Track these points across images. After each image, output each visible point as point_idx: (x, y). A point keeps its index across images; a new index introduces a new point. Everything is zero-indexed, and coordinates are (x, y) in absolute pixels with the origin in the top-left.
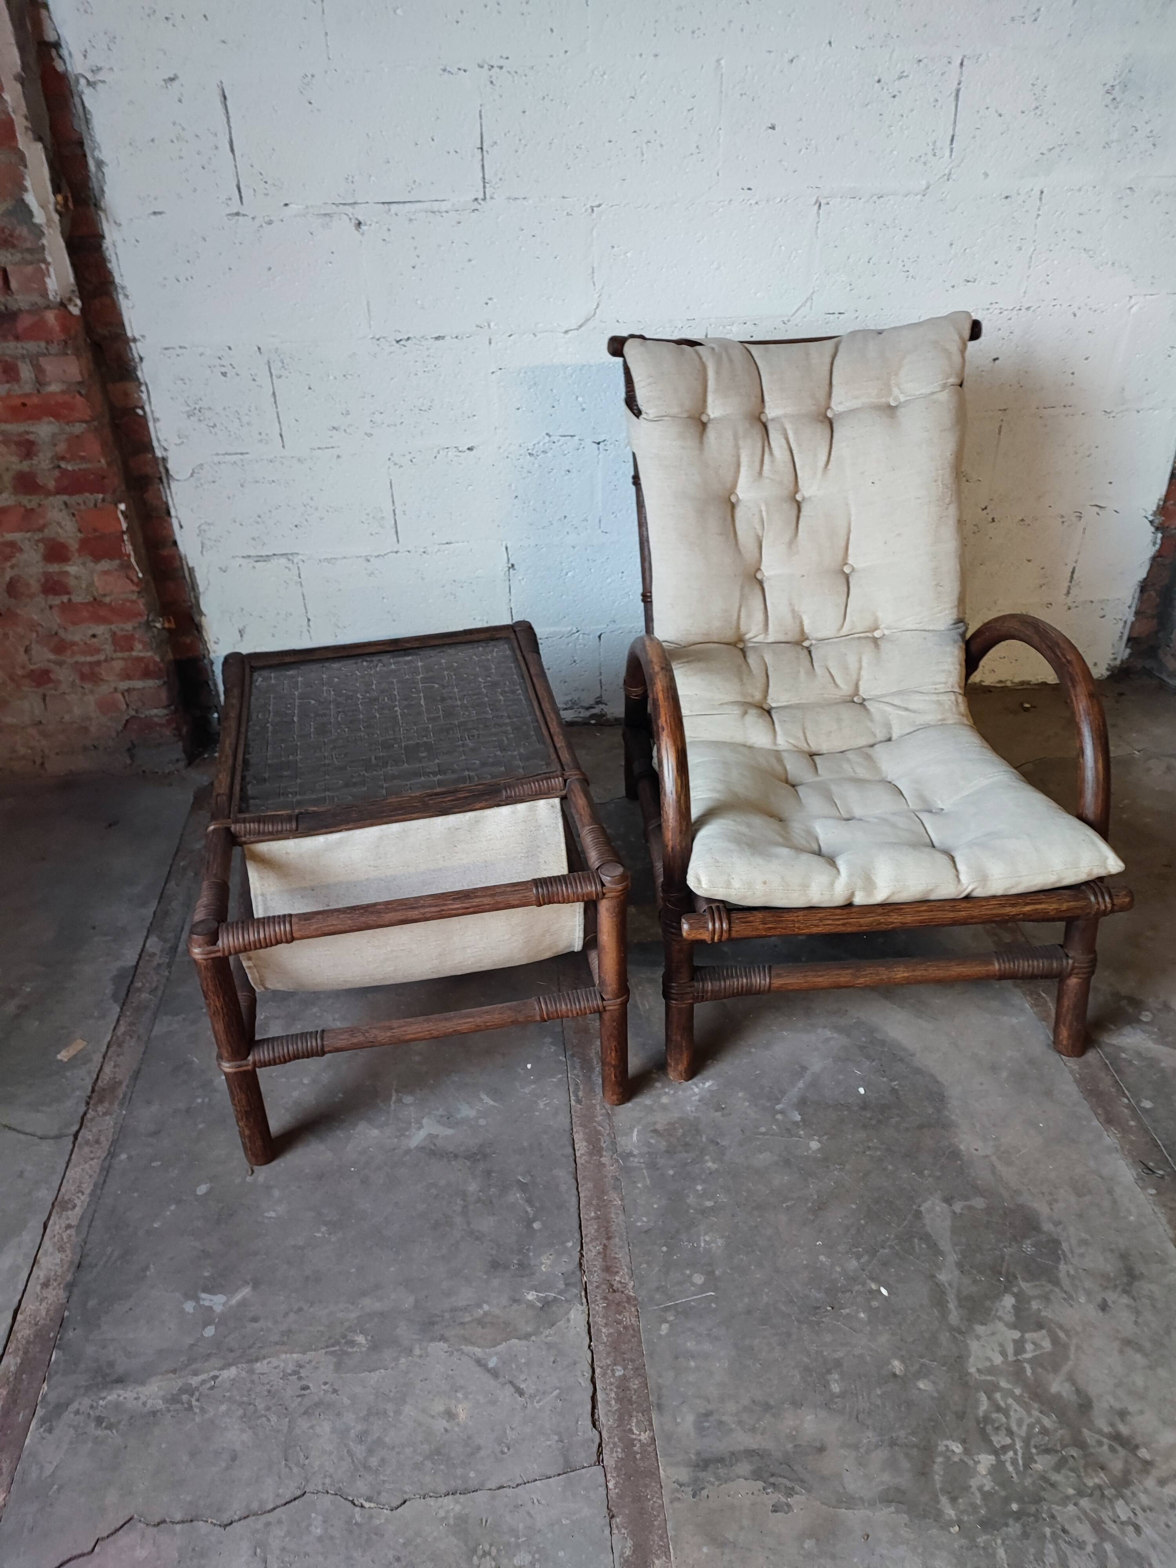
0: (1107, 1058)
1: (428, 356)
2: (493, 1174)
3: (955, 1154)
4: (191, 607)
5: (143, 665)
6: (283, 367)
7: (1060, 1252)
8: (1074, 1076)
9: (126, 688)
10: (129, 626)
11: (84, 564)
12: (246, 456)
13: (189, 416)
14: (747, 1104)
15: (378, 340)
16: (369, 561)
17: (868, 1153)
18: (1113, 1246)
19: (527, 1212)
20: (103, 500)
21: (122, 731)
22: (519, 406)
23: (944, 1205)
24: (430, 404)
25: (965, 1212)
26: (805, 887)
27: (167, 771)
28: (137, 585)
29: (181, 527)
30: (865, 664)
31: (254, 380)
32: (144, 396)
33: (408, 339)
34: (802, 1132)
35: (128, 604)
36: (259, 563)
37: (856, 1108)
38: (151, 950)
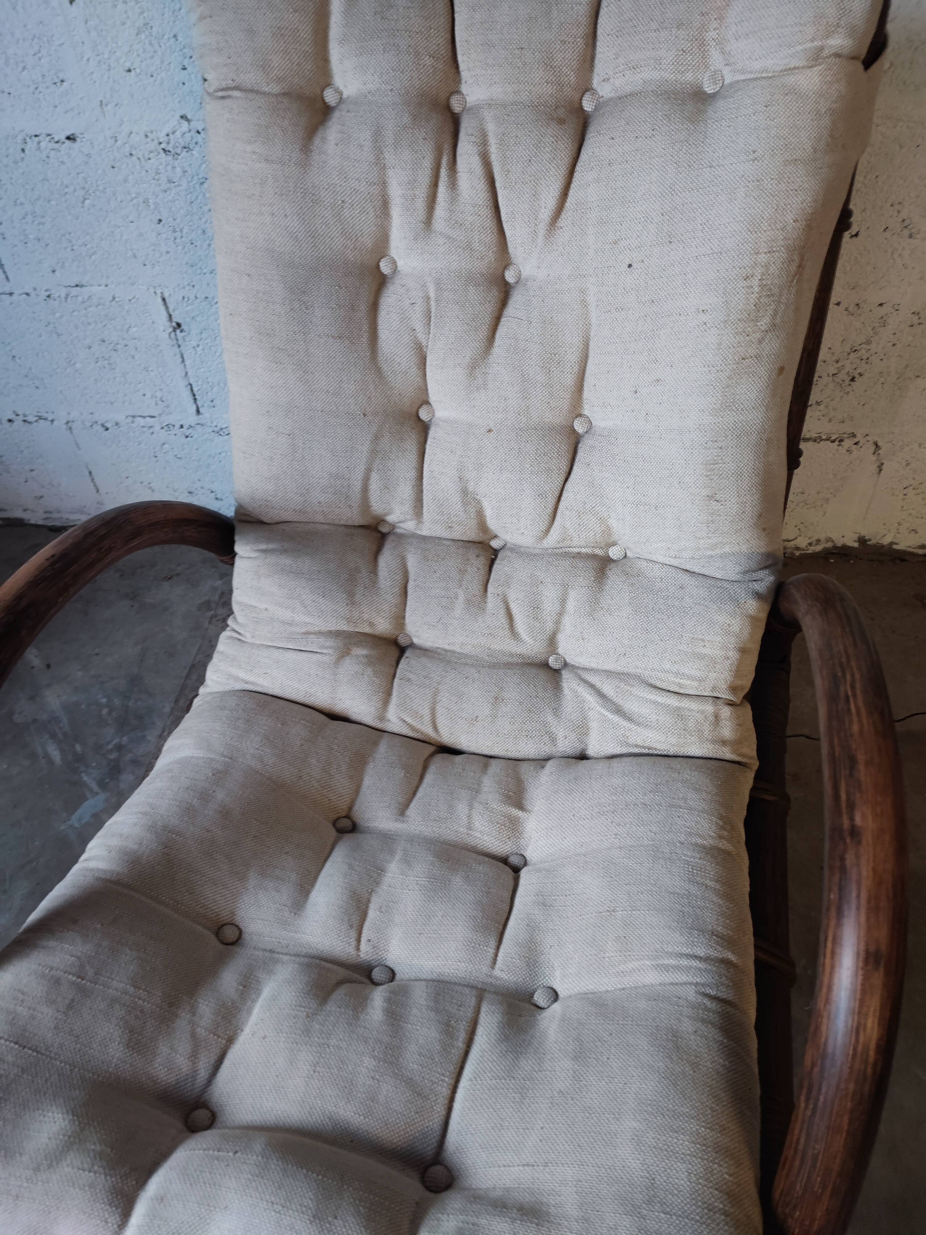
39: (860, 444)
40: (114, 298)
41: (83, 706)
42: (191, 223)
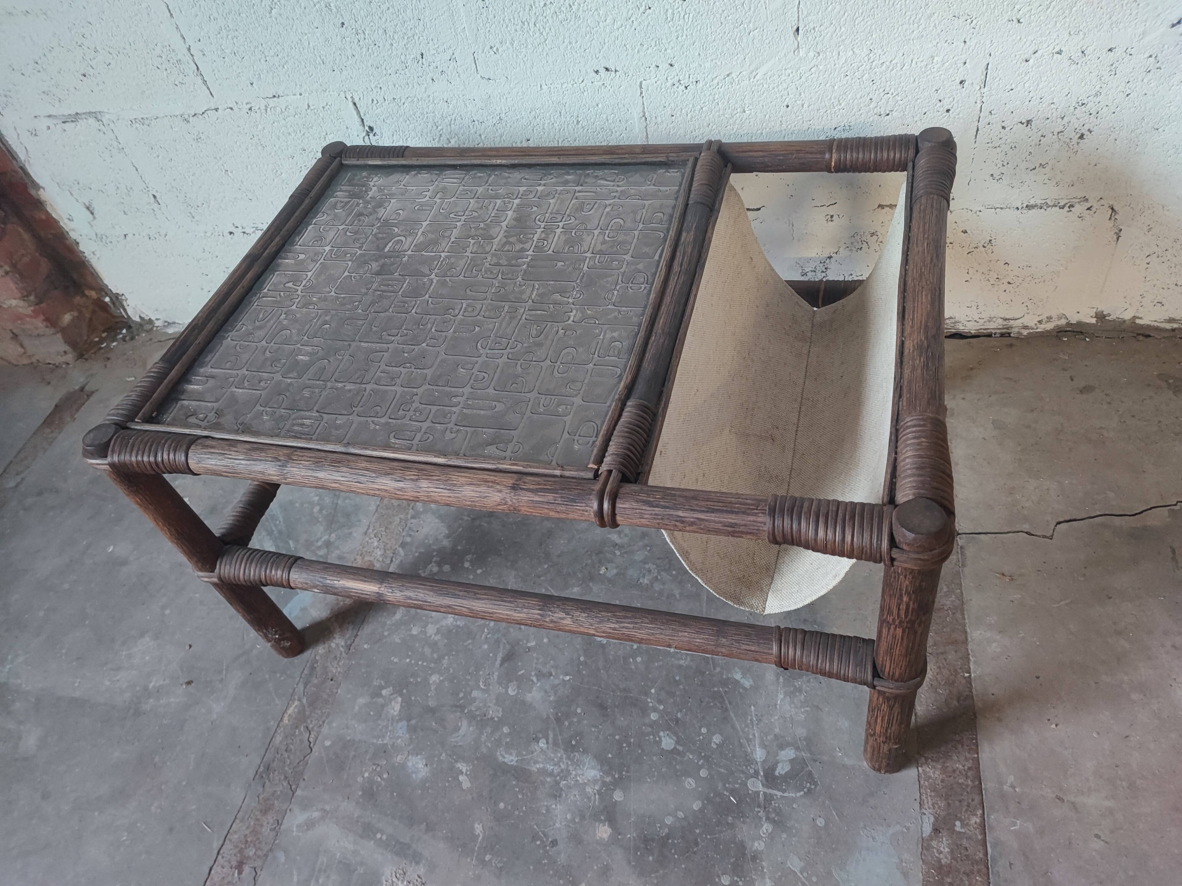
16: (187, 121)
27: (57, 363)
36: (67, 124)
39: (1094, 209)
40: (309, 106)
41: (297, 505)
42: (372, 24)
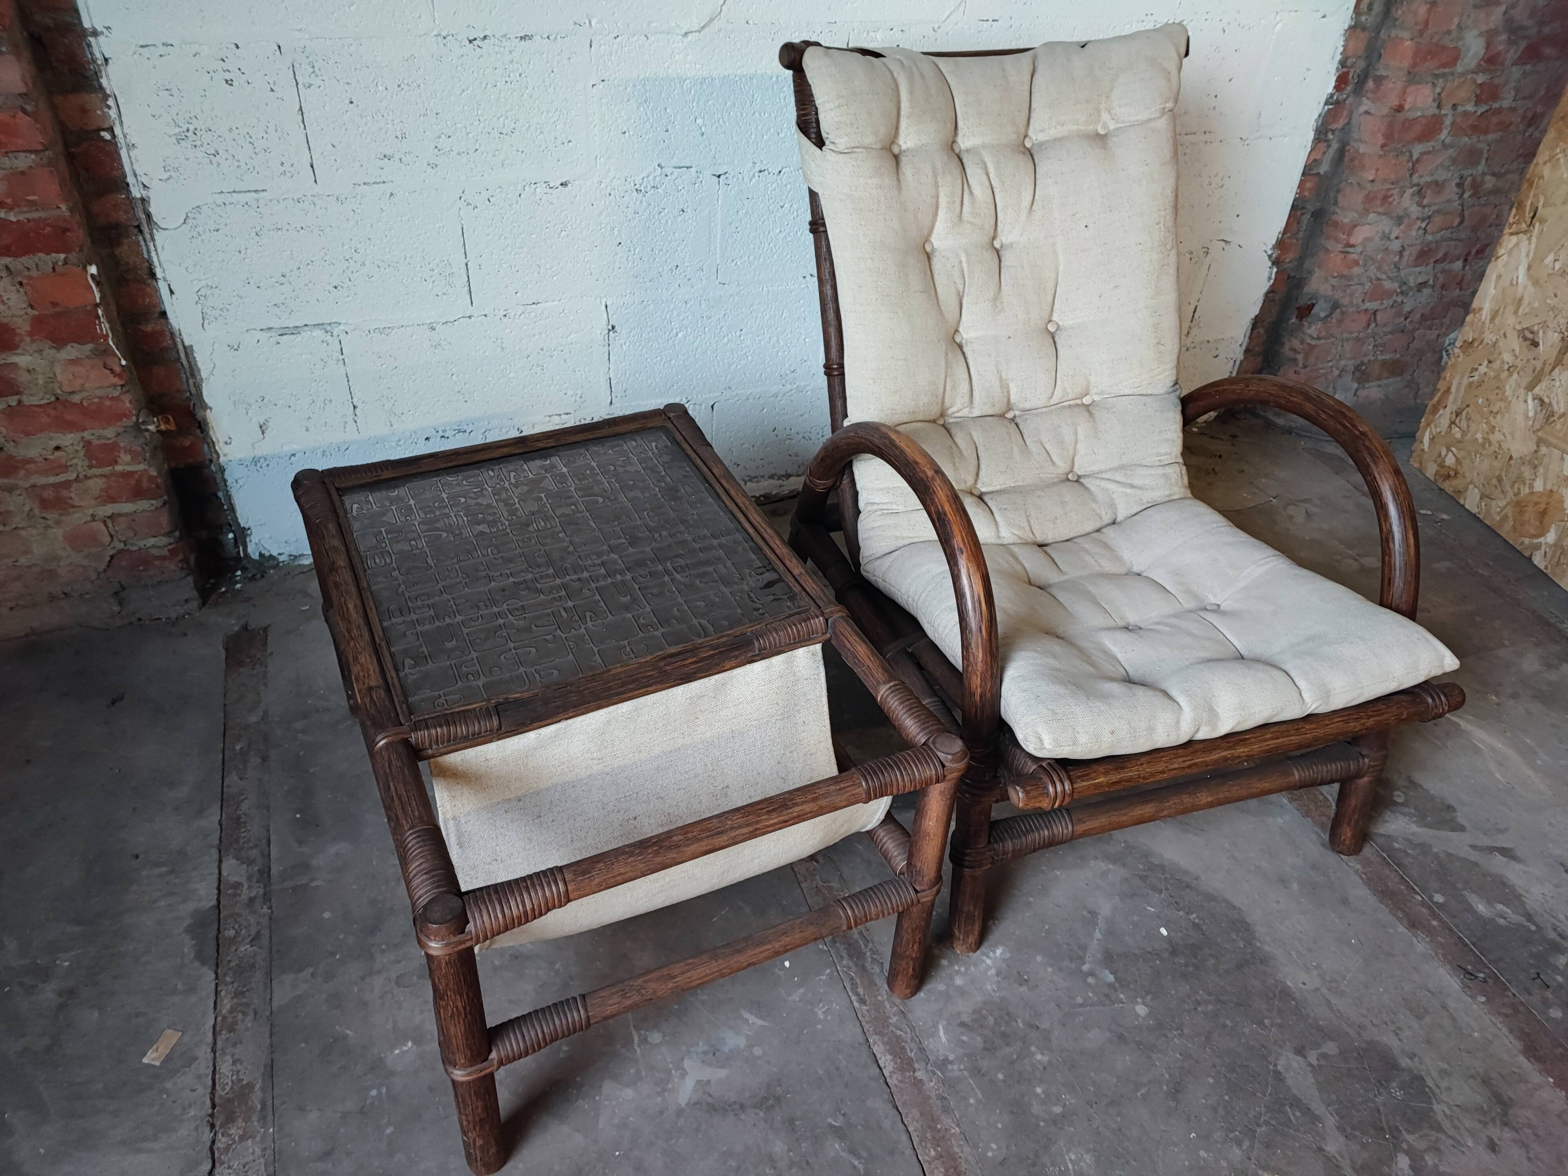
0: (1383, 851)
1: (512, 61)
2: (797, 1123)
3: (1286, 994)
4: (189, 399)
5: (132, 482)
6: (314, 72)
7: (1427, 1090)
8: (1361, 878)
9: (109, 514)
10: (110, 433)
11: (40, 351)
12: (262, 194)
13: (178, 141)
14: (1050, 969)
15: (444, 38)
16: (433, 329)
17: (1200, 1009)
18: (1473, 1072)
19: (854, 1167)
20: (66, 262)
21: (105, 571)
22: (625, 129)
23: (1299, 1058)
24: (513, 125)
25: (1323, 1062)
26: (1151, 729)
27: (173, 616)
28: (119, 375)
29: (172, 292)
30: (1081, 436)
31: (272, 90)
32: (113, 113)
33: (485, 37)
34: (1122, 996)
35: (108, 403)
36: (285, 337)
37: (1166, 955)
38: (233, 879)
40: (563, 311)
